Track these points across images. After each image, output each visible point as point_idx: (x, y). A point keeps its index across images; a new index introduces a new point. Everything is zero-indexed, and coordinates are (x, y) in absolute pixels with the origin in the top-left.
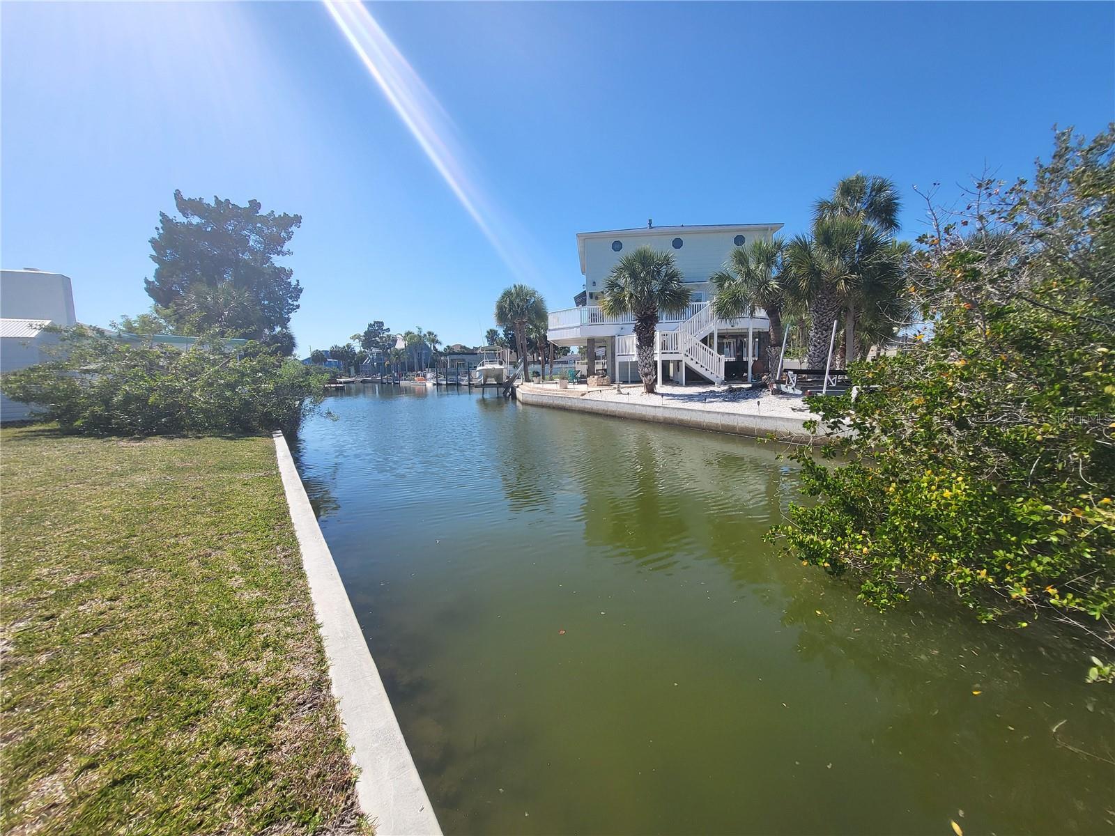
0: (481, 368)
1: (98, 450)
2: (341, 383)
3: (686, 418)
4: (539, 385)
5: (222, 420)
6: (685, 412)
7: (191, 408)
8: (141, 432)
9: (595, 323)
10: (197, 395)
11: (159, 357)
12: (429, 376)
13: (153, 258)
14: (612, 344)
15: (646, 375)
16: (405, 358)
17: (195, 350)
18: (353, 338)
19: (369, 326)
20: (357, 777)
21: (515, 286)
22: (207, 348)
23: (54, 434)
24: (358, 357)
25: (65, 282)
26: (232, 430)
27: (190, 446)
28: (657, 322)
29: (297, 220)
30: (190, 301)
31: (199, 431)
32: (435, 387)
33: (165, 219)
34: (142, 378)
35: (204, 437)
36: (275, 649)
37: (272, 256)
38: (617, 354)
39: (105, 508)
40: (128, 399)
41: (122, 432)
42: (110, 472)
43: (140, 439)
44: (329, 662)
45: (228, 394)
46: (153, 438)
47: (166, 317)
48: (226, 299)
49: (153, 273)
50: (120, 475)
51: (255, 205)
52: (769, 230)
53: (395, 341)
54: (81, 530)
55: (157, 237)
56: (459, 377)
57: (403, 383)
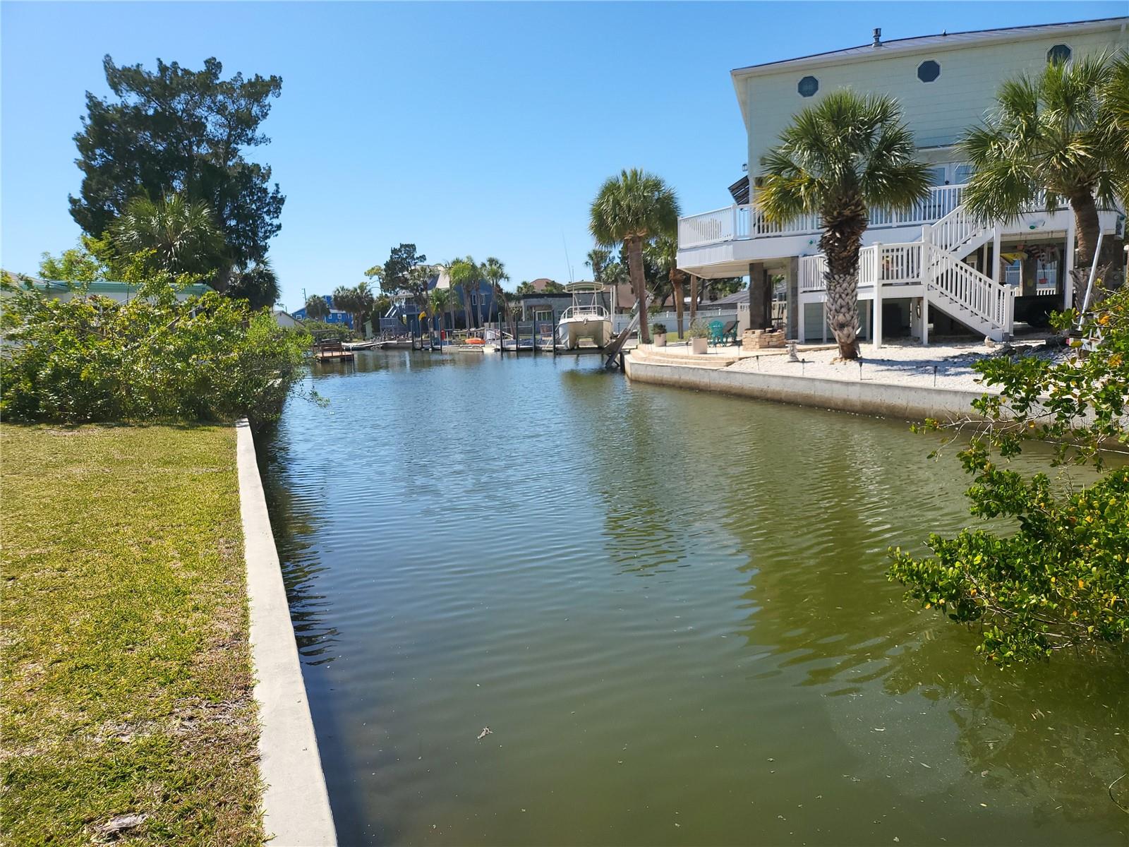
0: (567, 320)
1: (28, 439)
2: (348, 350)
4: (663, 349)
5: (172, 403)
6: (897, 392)
7: (132, 385)
8: (73, 418)
9: (765, 234)
10: (138, 367)
11: (91, 315)
12: (489, 335)
13: (79, 164)
14: (792, 270)
15: (842, 326)
16: (451, 306)
17: (136, 303)
18: (370, 273)
19: (392, 252)
20: (255, 684)
21: (624, 174)
22: (153, 300)
24: (378, 307)
26: (184, 415)
27: (131, 436)
28: (864, 228)
29: (276, 83)
30: (128, 226)
31: (143, 419)
32: (499, 353)
33: (94, 105)
34: (72, 344)
35: (148, 426)
36: (204, 612)
37: (239, 147)
38: (801, 290)
39: (44, 498)
40: (58, 373)
41: (52, 418)
42: (44, 463)
43: (72, 428)
44: (251, 624)
45: (179, 365)
46: (86, 426)
47: (98, 253)
48: (176, 222)
49: (79, 186)
50: (55, 467)
51: (213, 66)
52: (1123, 29)
53: (435, 278)
54: (25, 516)
55: (83, 131)
56: (538, 337)
57: (446, 348)
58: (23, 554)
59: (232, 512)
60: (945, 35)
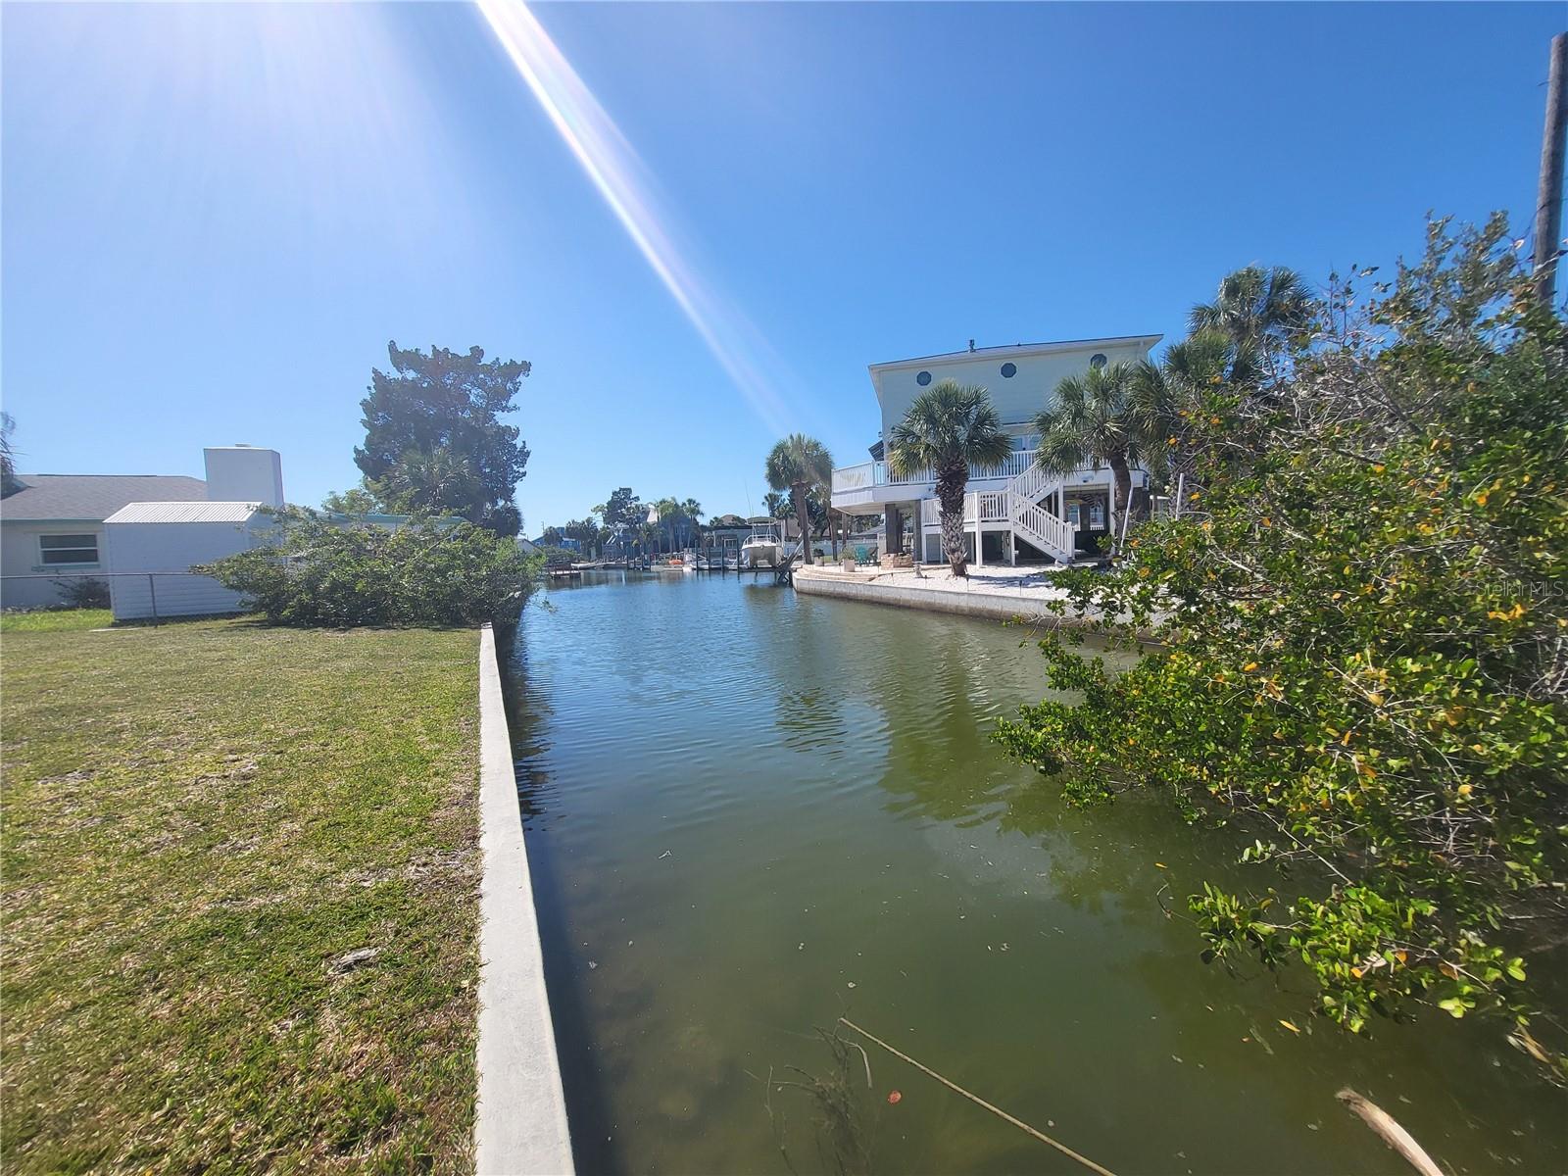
0: (748, 546)
1: (305, 640)
2: (576, 569)
3: (996, 608)
4: (821, 569)
5: (429, 610)
6: (994, 600)
7: (397, 596)
8: (346, 623)
9: (896, 483)
10: (404, 581)
11: (366, 540)
12: (687, 558)
13: (363, 422)
14: (917, 509)
15: (953, 551)
16: (657, 535)
17: (404, 531)
18: (595, 510)
19: (613, 494)
20: (482, 835)
21: (791, 437)
22: (418, 528)
23: (264, 625)
24: (601, 536)
25: (275, 457)
26: (439, 619)
27: (394, 637)
28: (967, 480)
29: (526, 367)
30: (402, 472)
31: (404, 623)
32: (695, 572)
33: (378, 377)
34: (349, 564)
35: (409, 629)
36: (443, 776)
37: (495, 413)
38: (923, 524)
39: (315, 686)
40: (335, 586)
41: (327, 623)
42: (318, 658)
43: (345, 630)
44: (482, 786)
45: (438, 580)
46: (356, 629)
47: (376, 493)
48: (441, 469)
49: (363, 440)
50: (327, 661)
51: (478, 352)
52: (1142, 344)
53: (646, 513)
54: (297, 701)
55: (368, 398)
56: (726, 559)
57: (654, 568)
58: (292, 732)
59: (473, 696)
60: (1019, 345)
